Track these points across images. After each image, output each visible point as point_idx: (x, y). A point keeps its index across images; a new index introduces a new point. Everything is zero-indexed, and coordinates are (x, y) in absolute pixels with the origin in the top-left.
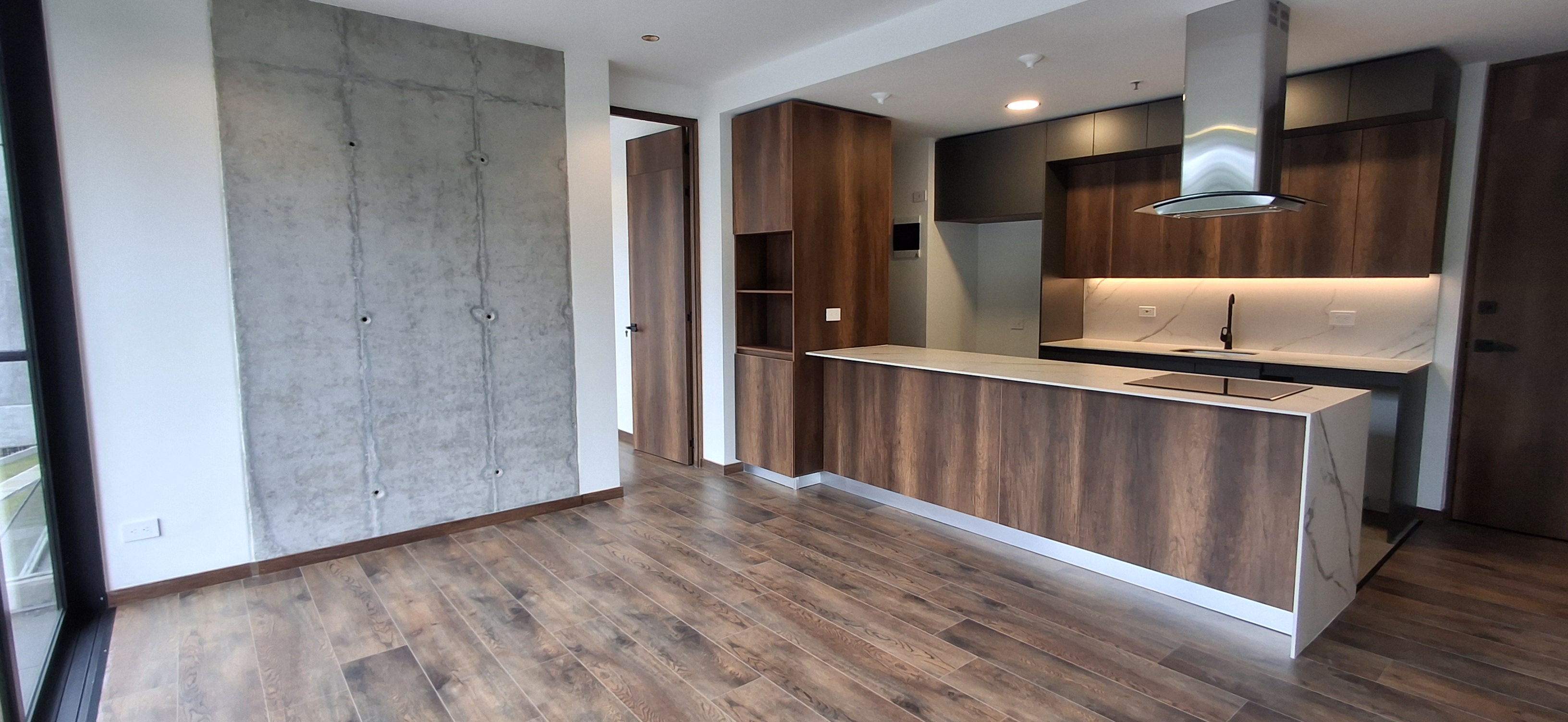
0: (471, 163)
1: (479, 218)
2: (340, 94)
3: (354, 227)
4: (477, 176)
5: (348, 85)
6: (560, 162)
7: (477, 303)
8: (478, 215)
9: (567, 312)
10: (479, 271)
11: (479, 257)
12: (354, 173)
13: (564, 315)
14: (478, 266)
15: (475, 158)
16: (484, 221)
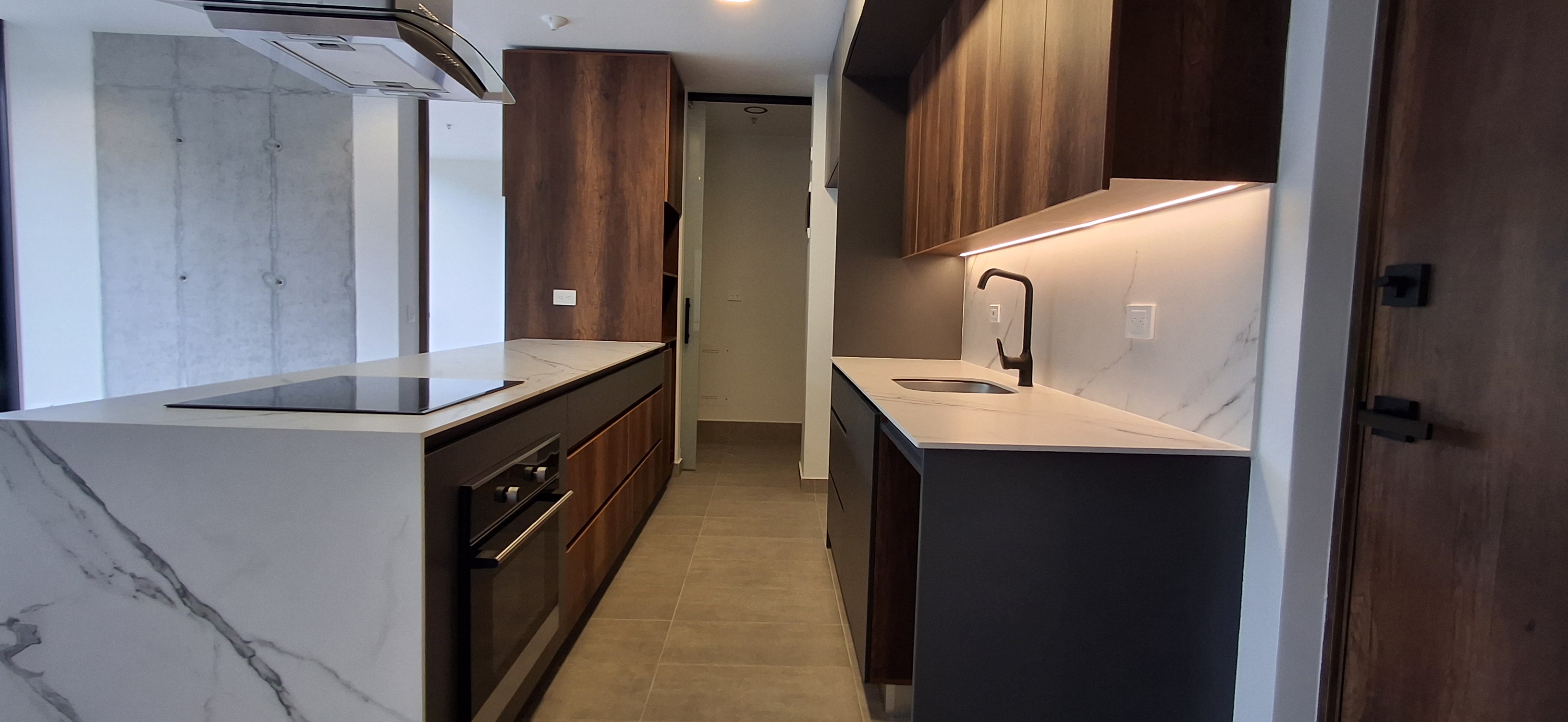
0: (266, 149)
1: (272, 197)
2: (173, 102)
3: (178, 205)
4: (272, 160)
5: (178, 95)
6: (347, 144)
7: (268, 269)
8: (272, 194)
9: (349, 282)
10: (271, 243)
11: (271, 230)
12: (179, 163)
13: (346, 285)
14: (270, 237)
15: (271, 145)
16: (276, 199)
